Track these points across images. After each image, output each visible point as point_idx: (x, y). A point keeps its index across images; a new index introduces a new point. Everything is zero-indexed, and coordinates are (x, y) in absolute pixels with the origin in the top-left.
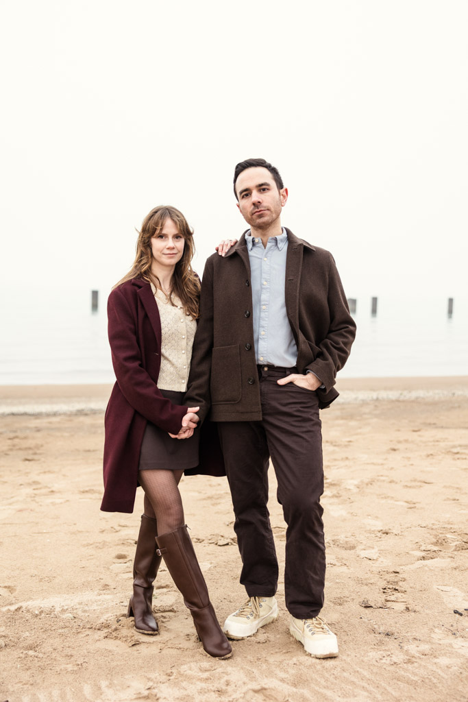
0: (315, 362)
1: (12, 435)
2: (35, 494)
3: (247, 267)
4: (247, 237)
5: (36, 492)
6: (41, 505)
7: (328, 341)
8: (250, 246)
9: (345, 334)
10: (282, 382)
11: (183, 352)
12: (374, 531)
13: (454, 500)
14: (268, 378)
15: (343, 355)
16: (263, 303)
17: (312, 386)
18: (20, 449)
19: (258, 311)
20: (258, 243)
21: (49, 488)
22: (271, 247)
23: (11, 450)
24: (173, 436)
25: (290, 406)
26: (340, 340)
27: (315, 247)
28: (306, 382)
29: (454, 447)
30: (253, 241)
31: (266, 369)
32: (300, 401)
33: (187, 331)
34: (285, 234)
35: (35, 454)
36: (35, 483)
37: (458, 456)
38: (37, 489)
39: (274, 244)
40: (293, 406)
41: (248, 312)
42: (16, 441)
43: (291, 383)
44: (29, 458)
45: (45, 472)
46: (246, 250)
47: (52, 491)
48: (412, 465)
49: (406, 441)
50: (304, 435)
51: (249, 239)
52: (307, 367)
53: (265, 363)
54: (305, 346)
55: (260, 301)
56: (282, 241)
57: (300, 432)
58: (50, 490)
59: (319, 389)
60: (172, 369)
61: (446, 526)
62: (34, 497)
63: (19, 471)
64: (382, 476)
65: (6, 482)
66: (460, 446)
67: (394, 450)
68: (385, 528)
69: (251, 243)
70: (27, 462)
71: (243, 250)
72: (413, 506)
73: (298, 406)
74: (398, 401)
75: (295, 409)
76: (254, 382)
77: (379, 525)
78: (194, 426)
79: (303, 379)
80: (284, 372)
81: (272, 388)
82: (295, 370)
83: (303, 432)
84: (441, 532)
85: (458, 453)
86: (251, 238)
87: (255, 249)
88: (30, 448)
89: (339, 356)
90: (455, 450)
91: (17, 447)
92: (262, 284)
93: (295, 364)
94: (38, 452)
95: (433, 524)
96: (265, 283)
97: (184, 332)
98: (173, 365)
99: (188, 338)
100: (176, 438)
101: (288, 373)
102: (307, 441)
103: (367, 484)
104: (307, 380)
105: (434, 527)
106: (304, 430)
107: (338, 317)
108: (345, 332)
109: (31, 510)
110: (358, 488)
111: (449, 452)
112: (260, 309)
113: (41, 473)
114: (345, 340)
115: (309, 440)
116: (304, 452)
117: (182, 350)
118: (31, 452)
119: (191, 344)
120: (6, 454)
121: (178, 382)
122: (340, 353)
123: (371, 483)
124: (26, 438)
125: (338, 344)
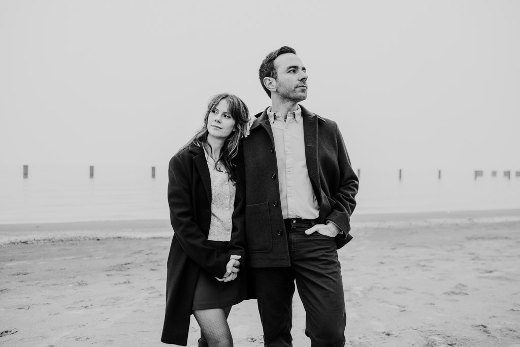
0: (333, 213)
1: (149, 252)
2: (149, 297)
3: (271, 137)
4: (268, 112)
5: (150, 295)
6: (150, 307)
7: (341, 195)
8: (271, 120)
9: (352, 187)
10: (309, 232)
11: (227, 209)
12: (379, 333)
13: (431, 304)
14: (297, 230)
15: (353, 205)
16: (287, 166)
17: (334, 233)
18: (151, 262)
19: (284, 173)
20: (278, 117)
21: (160, 292)
22: (290, 120)
23: (145, 262)
24: (220, 280)
25: (316, 252)
26: (350, 193)
27: (325, 119)
28: (328, 230)
29: (421, 261)
30: (275, 116)
31: (295, 222)
32: (324, 247)
33: (230, 192)
34: (300, 110)
35: (159, 265)
36: (152, 288)
37: (425, 268)
38: (151, 293)
39: (293, 117)
40: (319, 252)
41: (274, 175)
42: (151, 255)
43: (316, 232)
44: (154, 268)
45: (160, 279)
46: (268, 123)
47: (161, 295)
48: (396, 275)
49: (389, 256)
50: (330, 276)
51: (271, 114)
52: (327, 218)
53: (295, 217)
54: (325, 201)
55: (285, 165)
56: (298, 115)
57: (327, 273)
58: (159, 294)
59: (338, 235)
60: (218, 223)
61: (431, 329)
62: (148, 299)
63: (145, 278)
64: (378, 283)
65: (134, 287)
66: (425, 260)
67: (382, 263)
68: (387, 331)
69: (273, 117)
70: (152, 271)
71: (266, 124)
72: (403, 309)
73: (323, 252)
74: (378, 228)
75: (320, 254)
76: (282, 234)
77: (381, 327)
78: (236, 270)
79: (326, 228)
80: (309, 223)
81: (300, 237)
82: (318, 221)
83: (329, 274)
84: (429, 334)
85: (424, 266)
86: (272, 113)
87: (276, 122)
88: (156, 261)
89: (351, 206)
90: (423, 263)
91: (149, 260)
92: (285, 151)
93: (318, 216)
94: (161, 264)
95: (422, 327)
96: (287, 149)
97: (228, 193)
98: (219, 219)
99: (230, 198)
100: (223, 282)
101: (313, 224)
102: (334, 281)
103: (369, 290)
104: (328, 229)
105: (423, 330)
106: (330, 271)
107: (347, 174)
108: (352, 186)
109: (142, 311)
110: (363, 293)
111: (418, 265)
112: (285, 171)
113: (158, 280)
114: (352, 192)
115: (335, 279)
116: (332, 290)
117: (226, 207)
118: (156, 264)
119: (233, 202)
120: (142, 266)
121: (225, 234)
122: (351, 204)
123: (370, 290)
124: (156, 254)
125: (349, 196)
